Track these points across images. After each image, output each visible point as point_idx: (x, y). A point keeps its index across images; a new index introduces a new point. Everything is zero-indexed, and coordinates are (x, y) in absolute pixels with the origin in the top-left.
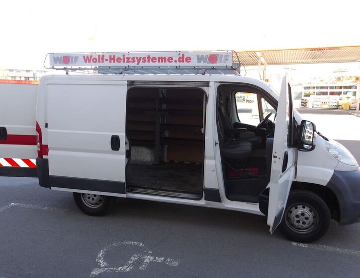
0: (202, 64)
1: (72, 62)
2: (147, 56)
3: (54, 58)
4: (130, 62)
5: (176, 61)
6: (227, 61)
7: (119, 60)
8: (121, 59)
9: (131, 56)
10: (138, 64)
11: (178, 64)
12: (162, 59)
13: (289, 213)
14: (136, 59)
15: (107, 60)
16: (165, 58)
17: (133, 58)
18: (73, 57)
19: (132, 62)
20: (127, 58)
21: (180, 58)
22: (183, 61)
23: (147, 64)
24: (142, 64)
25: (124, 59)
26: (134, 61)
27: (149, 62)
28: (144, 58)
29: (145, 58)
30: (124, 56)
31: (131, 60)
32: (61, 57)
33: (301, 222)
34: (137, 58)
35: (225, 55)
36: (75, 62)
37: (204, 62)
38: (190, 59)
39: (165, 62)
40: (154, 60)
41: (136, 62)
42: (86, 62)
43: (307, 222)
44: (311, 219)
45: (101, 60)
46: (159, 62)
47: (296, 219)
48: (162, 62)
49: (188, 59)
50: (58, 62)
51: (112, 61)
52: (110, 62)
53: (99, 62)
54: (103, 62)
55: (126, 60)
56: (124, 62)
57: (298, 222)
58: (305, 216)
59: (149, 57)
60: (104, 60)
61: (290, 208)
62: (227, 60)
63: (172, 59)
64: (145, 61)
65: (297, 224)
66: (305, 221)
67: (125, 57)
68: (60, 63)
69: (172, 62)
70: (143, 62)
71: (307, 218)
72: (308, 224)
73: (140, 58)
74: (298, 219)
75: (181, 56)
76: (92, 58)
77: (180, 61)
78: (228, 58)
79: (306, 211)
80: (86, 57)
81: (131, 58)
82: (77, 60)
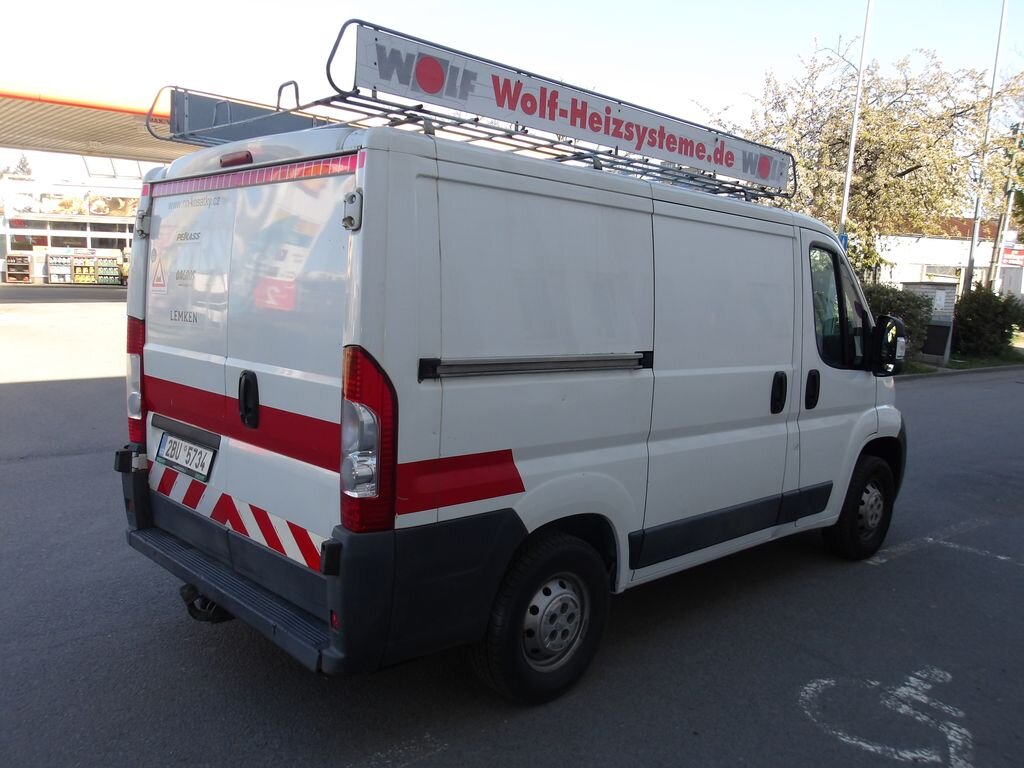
0: (749, 176)
1: (451, 92)
2: (658, 128)
3: (380, 49)
4: (621, 135)
5: (709, 158)
6: (781, 179)
7: (594, 121)
8: (599, 120)
9: (626, 119)
10: (640, 146)
11: (713, 167)
12: (686, 145)
14: (634, 130)
15: (563, 113)
16: (692, 144)
17: (628, 126)
18: (455, 71)
19: (626, 137)
20: (614, 121)
21: (716, 152)
22: (721, 161)
23: (656, 152)
24: (646, 150)
25: (607, 120)
26: (631, 136)
27: (662, 145)
28: (652, 132)
29: (655, 131)
30: (607, 109)
31: (623, 129)
32: (410, 57)
34: (638, 127)
35: (780, 163)
36: (464, 95)
38: (732, 157)
39: (692, 154)
41: (636, 139)
45: (547, 110)
46: (680, 151)
48: (686, 153)
49: (730, 159)
50: (395, 76)
51: (577, 120)
52: (572, 122)
53: (541, 114)
55: (612, 127)
56: (606, 130)
59: (662, 131)
60: (557, 112)
62: (781, 174)
63: (704, 149)
64: (653, 143)
67: (611, 115)
68: (403, 80)
69: (702, 157)
73: (645, 129)
75: (718, 145)
80: (501, 82)
81: (625, 123)
82: (472, 88)
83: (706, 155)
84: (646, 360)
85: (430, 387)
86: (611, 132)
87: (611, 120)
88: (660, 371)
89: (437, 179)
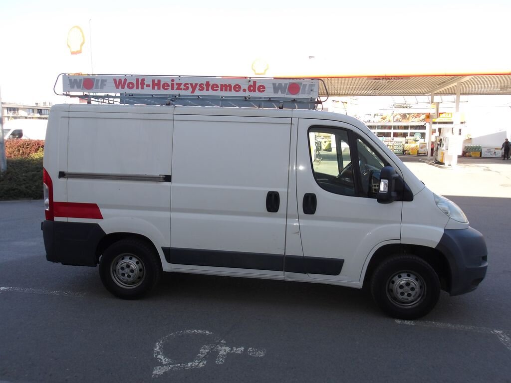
0: (280, 95)
1: (97, 87)
2: (205, 83)
3: (70, 80)
4: (181, 89)
5: (244, 90)
6: (312, 92)
7: (166, 86)
8: (168, 85)
9: (184, 82)
10: (193, 92)
11: (247, 94)
12: (226, 87)
13: (391, 284)
14: (189, 86)
15: (148, 86)
16: (230, 86)
17: (186, 85)
18: (98, 81)
19: (184, 89)
20: (177, 84)
21: (250, 87)
22: (254, 91)
23: (204, 93)
24: (198, 92)
25: (173, 85)
26: (187, 89)
27: (208, 89)
28: (201, 85)
29: (203, 84)
30: (173, 80)
31: (182, 86)
32: (80, 80)
33: (406, 294)
34: (192, 85)
35: (310, 85)
36: (102, 87)
37: (282, 93)
38: (264, 87)
39: (230, 90)
40: (215, 87)
41: (191, 89)
42: (117, 87)
43: (413, 293)
44: (417, 289)
45: (140, 86)
46: (222, 90)
47: (400, 291)
48: (226, 90)
49: (262, 88)
50: (76, 87)
51: (156, 87)
52: (153, 88)
53: (137, 88)
54: (142, 88)
55: (176, 87)
56: (173, 88)
57: (402, 294)
58: (411, 286)
59: (208, 84)
60: (145, 86)
61: (393, 278)
62: (312, 90)
63: (240, 87)
64: (202, 89)
65: (400, 297)
66: (411, 292)
67: (175, 82)
68: (79, 87)
69: (239, 91)
70: (199, 90)
71: (413, 289)
72: (414, 296)
73: (196, 85)
74: (402, 290)
75: (252, 83)
76: (127, 82)
77: (250, 90)
78: (313, 88)
79: (412, 279)
80: (118, 81)
81: (183, 84)
82: (105, 85)
83: (242, 89)
84: (168, 179)
85: (63, 180)
86: (175, 88)
87: (175, 84)
88: (174, 184)
89: (69, 117)
